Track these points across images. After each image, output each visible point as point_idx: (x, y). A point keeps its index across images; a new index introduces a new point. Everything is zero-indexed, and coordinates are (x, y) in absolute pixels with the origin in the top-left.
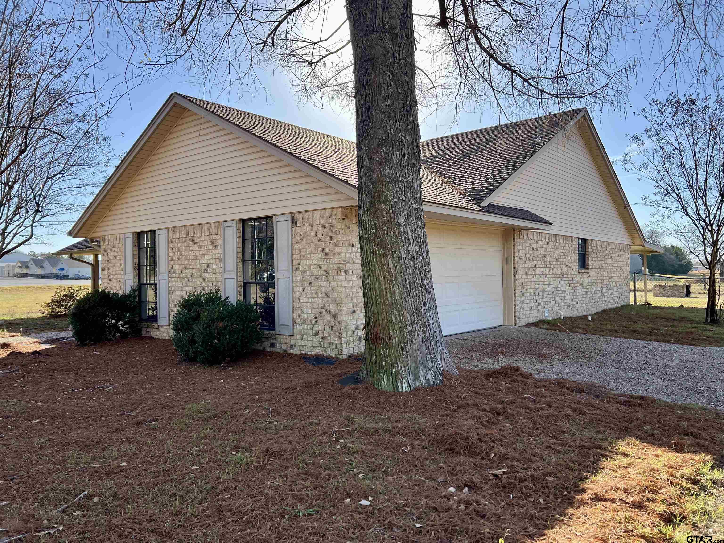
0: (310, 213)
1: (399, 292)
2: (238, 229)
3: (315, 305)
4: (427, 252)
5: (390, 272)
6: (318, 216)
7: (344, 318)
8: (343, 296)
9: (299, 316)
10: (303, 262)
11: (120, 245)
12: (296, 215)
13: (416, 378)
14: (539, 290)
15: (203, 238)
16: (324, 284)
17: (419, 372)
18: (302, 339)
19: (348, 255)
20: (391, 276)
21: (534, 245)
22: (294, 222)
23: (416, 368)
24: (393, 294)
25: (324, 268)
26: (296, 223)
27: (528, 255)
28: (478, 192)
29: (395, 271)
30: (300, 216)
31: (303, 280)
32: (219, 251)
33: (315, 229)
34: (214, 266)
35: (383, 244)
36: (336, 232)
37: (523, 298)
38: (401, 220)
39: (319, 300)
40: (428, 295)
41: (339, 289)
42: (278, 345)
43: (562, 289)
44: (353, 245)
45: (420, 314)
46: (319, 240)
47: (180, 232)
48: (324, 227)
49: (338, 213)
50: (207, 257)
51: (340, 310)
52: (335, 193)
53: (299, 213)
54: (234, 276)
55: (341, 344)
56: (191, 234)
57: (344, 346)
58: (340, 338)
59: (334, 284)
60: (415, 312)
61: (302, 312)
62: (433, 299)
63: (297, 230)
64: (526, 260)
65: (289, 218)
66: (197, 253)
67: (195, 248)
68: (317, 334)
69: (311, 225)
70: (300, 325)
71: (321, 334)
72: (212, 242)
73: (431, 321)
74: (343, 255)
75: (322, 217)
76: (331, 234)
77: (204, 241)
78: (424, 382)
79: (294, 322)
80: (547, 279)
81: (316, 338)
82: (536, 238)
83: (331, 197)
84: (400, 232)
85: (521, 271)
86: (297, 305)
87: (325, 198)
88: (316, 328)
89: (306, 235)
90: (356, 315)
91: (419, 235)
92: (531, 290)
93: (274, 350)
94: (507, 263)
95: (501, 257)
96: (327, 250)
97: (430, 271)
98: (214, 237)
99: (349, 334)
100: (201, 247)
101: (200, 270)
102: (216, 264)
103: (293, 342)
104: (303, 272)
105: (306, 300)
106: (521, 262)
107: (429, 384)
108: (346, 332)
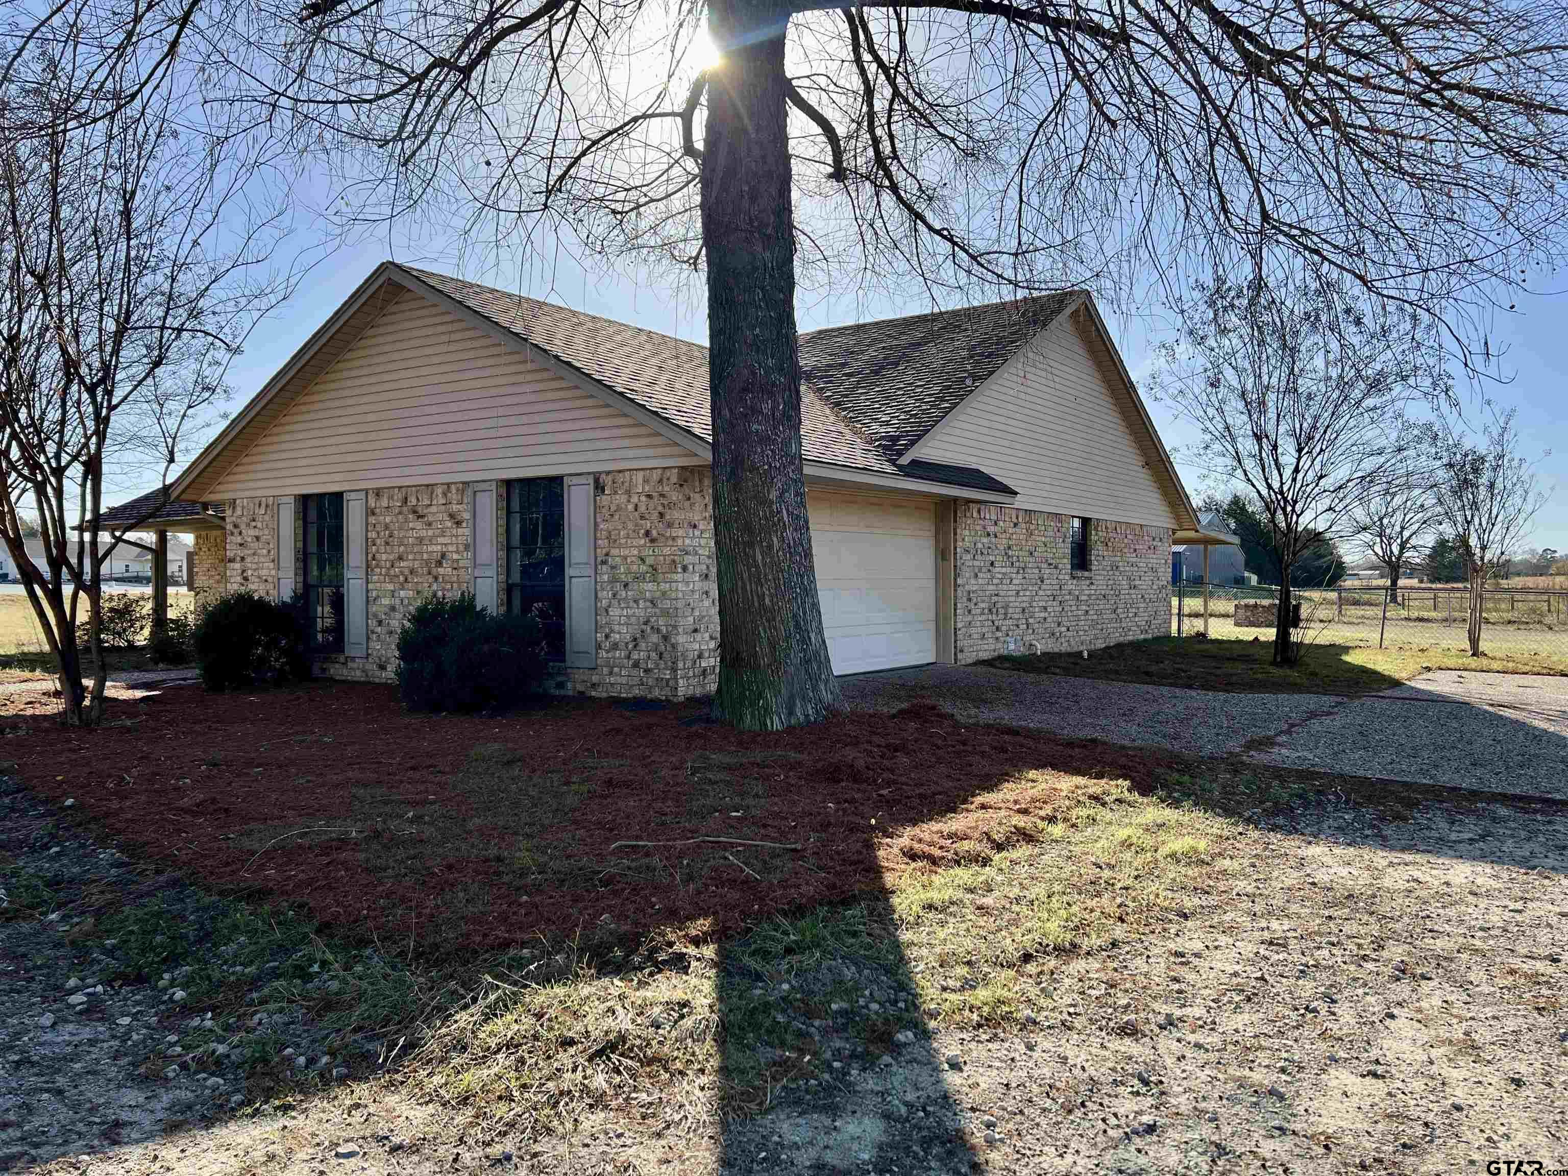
0: (627, 474)
1: (771, 595)
2: (499, 496)
3: (633, 620)
4: (809, 540)
5: (757, 567)
6: (640, 481)
7: (681, 639)
8: (680, 604)
9: (607, 637)
10: (614, 552)
11: (267, 518)
12: (603, 476)
13: (791, 713)
14: (999, 605)
15: (434, 509)
16: (650, 586)
17: (794, 704)
18: (611, 673)
19: (687, 541)
20: (759, 573)
21: (991, 529)
22: (599, 488)
23: (792, 697)
24: (762, 598)
25: (649, 561)
26: (603, 490)
27: (980, 545)
28: (894, 439)
29: (764, 565)
30: (610, 478)
31: (614, 580)
32: (465, 531)
33: (635, 499)
34: (455, 556)
35: (748, 528)
36: (671, 506)
37: (969, 618)
38: (774, 495)
39: (640, 611)
40: (809, 600)
41: (673, 595)
42: (569, 685)
43: (1041, 604)
44: (695, 526)
45: (797, 625)
46: (642, 518)
47: (391, 498)
48: (649, 496)
49: (674, 476)
50: (440, 540)
51: (675, 627)
52: (668, 445)
53: (608, 473)
54: (492, 572)
55: (676, 679)
56: (413, 501)
57: (681, 682)
58: (674, 670)
59: (664, 586)
60: (792, 624)
61: (612, 631)
62: (815, 606)
63: (604, 500)
64: (976, 553)
65: (591, 481)
66: (423, 533)
67: (419, 525)
68: (636, 665)
69: (628, 492)
70: (608, 652)
71: (643, 665)
72: (452, 516)
73: (813, 636)
74: (680, 542)
75: (646, 481)
76: (660, 508)
77: (436, 512)
78: (802, 718)
79: (599, 647)
80: (1012, 587)
81: (635, 672)
82: (994, 517)
83: (660, 451)
84: (771, 512)
85: (967, 573)
86: (602, 620)
87: (650, 452)
88: (635, 656)
89: (619, 509)
90: (698, 636)
91: (798, 517)
92: (983, 605)
93: (562, 692)
94: (944, 558)
95: (933, 550)
96: (654, 533)
97: (812, 567)
98: (455, 507)
99: (689, 664)
100: (430, 524)
101: (427, 562)
102: (457, 552)
103: (595, 679)
104: (613, 567)
105: (617, 612)
106: (968, 557)
107: (809, 722)
108: (684, 660)
